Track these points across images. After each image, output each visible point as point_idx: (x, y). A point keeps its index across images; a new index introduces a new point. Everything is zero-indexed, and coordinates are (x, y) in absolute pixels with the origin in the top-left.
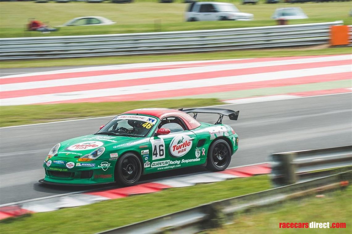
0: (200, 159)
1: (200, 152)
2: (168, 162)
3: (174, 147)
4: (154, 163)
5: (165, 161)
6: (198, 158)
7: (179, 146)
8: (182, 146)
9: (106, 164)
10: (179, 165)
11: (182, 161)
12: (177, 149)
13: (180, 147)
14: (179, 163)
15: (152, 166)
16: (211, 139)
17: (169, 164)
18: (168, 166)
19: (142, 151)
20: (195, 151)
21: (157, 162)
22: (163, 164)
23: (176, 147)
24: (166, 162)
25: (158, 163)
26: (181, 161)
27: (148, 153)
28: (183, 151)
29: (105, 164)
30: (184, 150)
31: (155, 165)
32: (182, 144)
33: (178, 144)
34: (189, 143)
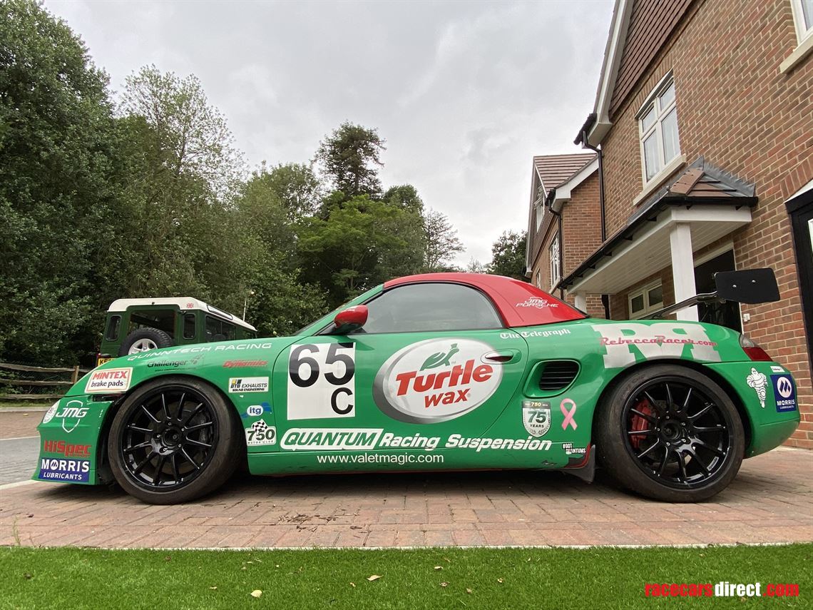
0: (550, 443)
1: (547, 411)
3: (404, 379)
4: (297, 434)
5: (355, 431)
6: (541, 439)
7: (431, 377)
8: (447, 380)
9: (77, 409)
10: (432, 453)
11: (450, 439)
12: (419, 388)
13: (437, 381)
14: (435, 445)
15: (286, 443)
16: (606, 366)
17: (377, 447)
18: (369, 453)
19: (232, 381)
20: (523, 406)
21: (316, 431)
22: (347, 443)
23: (412, 381)
24: (364, 435)
25: (320, 435)
26: (444, 441)
27: (266, 389)
30: (457, 396)
31: (303, 441)
32: (442, 369)
33: (422, 369)
34: (484, 370)
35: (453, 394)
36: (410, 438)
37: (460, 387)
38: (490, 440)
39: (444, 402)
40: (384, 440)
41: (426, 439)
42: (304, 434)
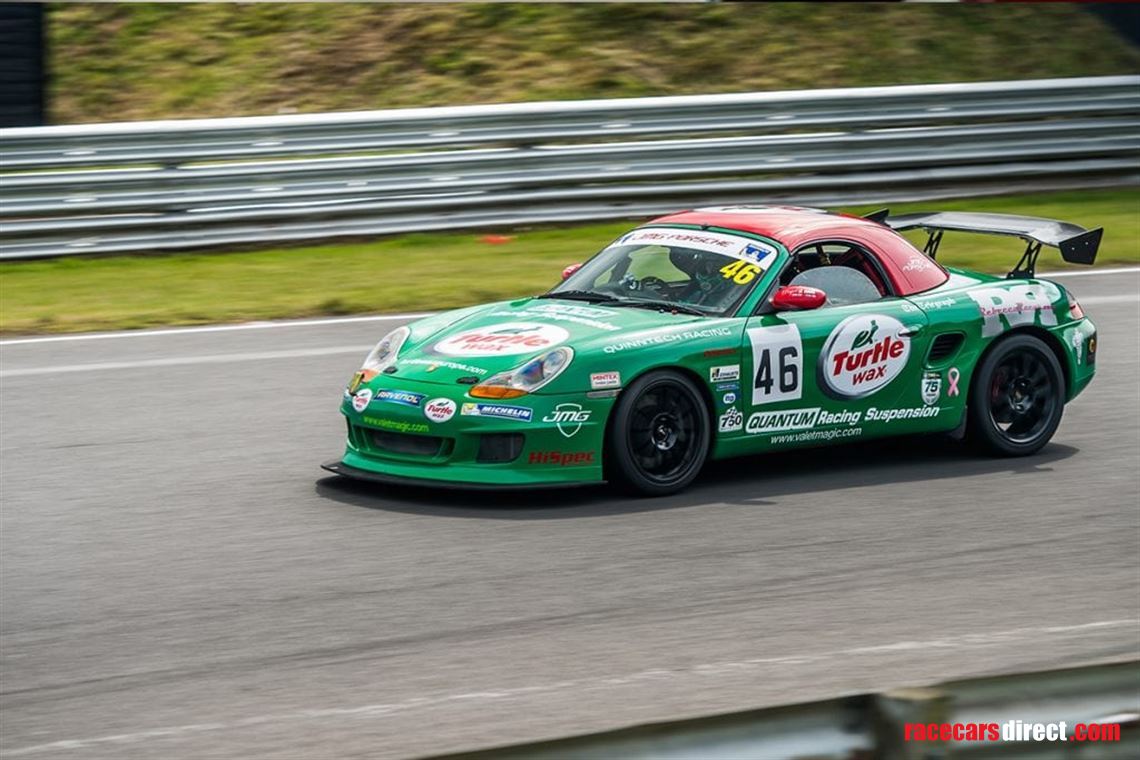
0: (938, 409)
1: (939, 381)
2: (814, 414)
3: (839, 358)
4: (758, 418)
6: (932, 406)
7: (859, 356)
8: (870, 358)
9: (575, 413)
10: (854, 427)
11: (869, 413)
12: (850, 367)
13: (862, 360)
14: (857, 420)
15: (751, 427)
16: (984, 336)
17: (816, 425)
18: (810, 431)
19: (713, 370)
20: (922, 378)
21: (772, 414)
22: (794, 424)
23: (845, 360)
24: (806, 415)
25: (775, 417)
26: (864, 415)
27: (738, 378)
28: (871, 375)
29: (569, 413)
30: (877, 372)
31: (763, 423)
32: (869, 347)
33: (852, 349)
34: (897, 346)
35: (874, 370)
36: (839, 415)
37: (880, 363)
38: (896, 411)
39: (867, 379)
40: (821, 418)
41: (850, 414)
42: (763, 418)
